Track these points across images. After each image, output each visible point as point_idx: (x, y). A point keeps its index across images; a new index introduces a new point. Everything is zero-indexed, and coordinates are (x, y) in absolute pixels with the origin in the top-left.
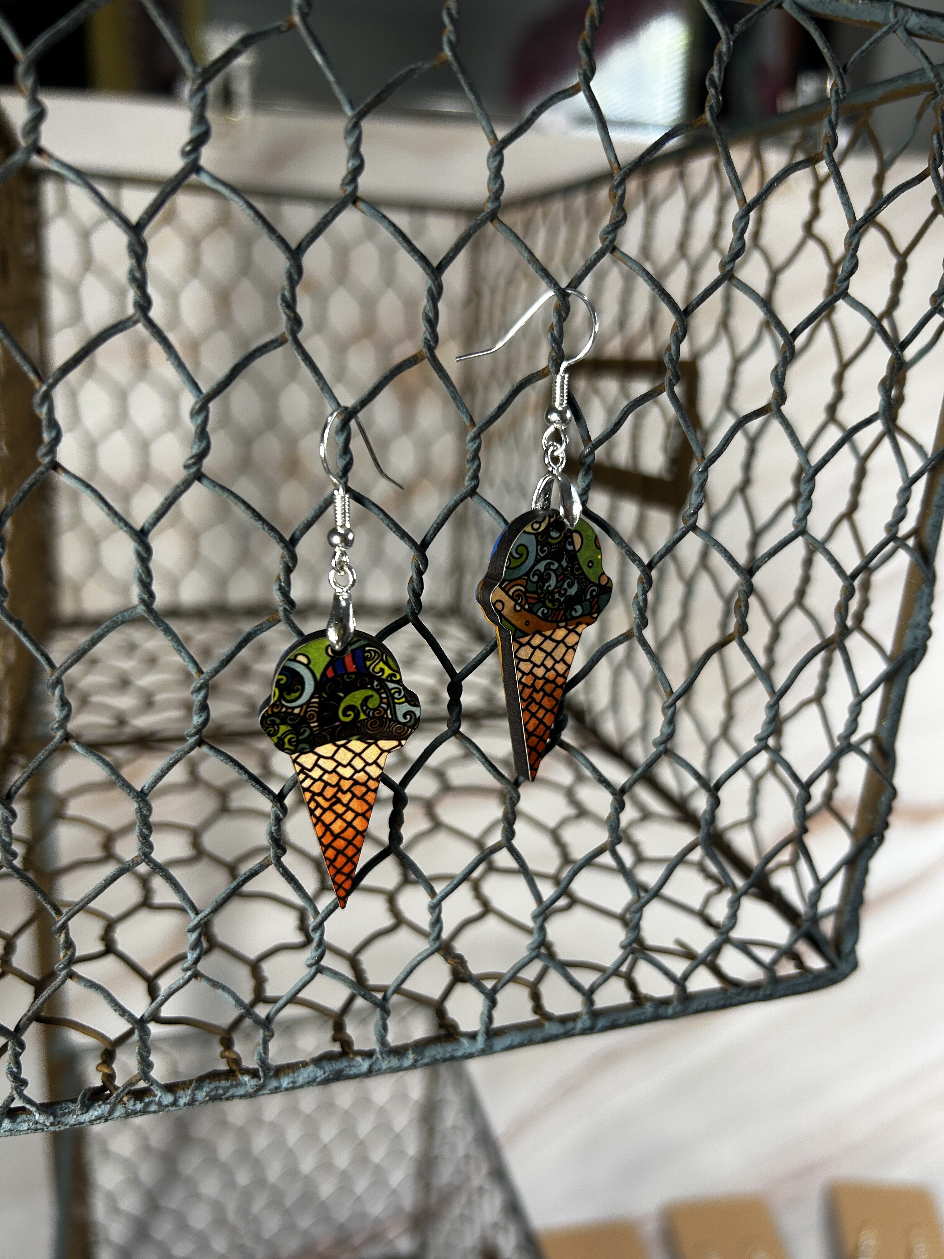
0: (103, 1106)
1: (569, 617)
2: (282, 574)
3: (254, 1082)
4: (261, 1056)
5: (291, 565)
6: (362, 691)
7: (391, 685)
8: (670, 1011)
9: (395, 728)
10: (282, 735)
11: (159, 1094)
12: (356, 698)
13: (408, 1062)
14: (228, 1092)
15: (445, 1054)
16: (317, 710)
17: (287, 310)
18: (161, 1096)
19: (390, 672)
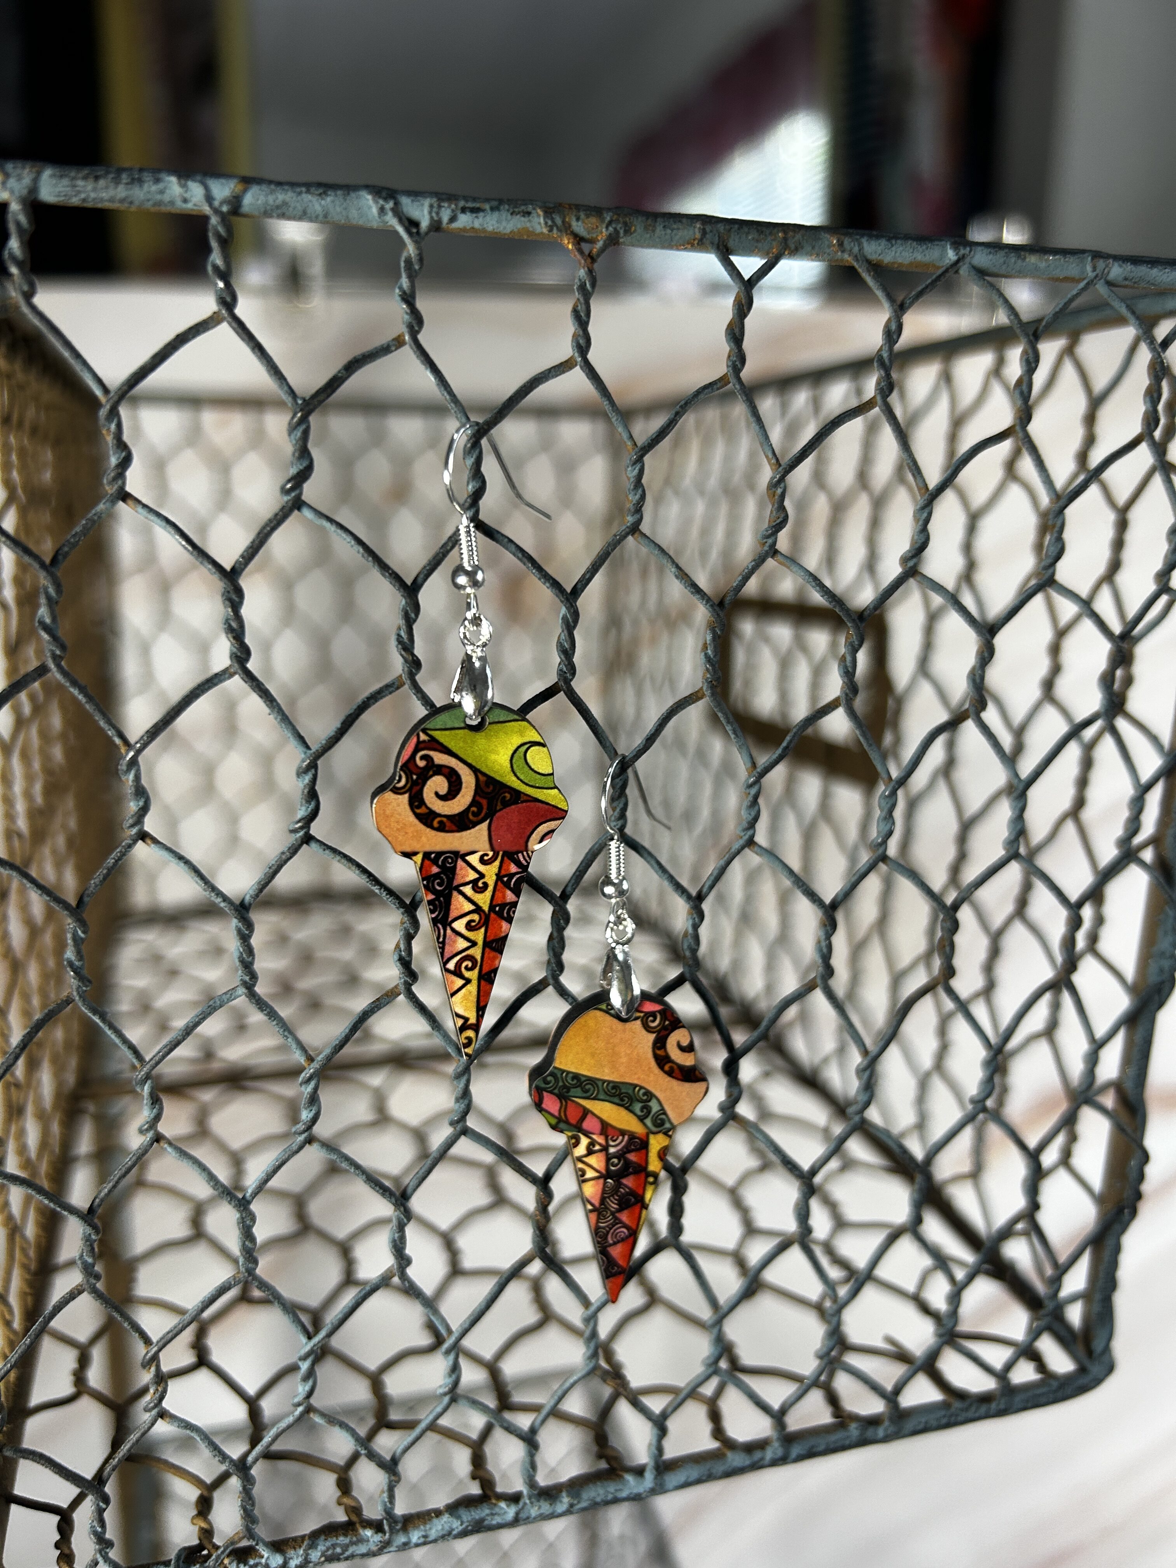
2: (402, 942)
3: (378, 1538)
4: (385, 1505)
5: (412, 932)
8: (881, 1432)
11: (266, 1555)
13: (561, 1507)
14: (347, 1550)
15: (607, 1495)
17: (403, 653)
18: (268, 1558)
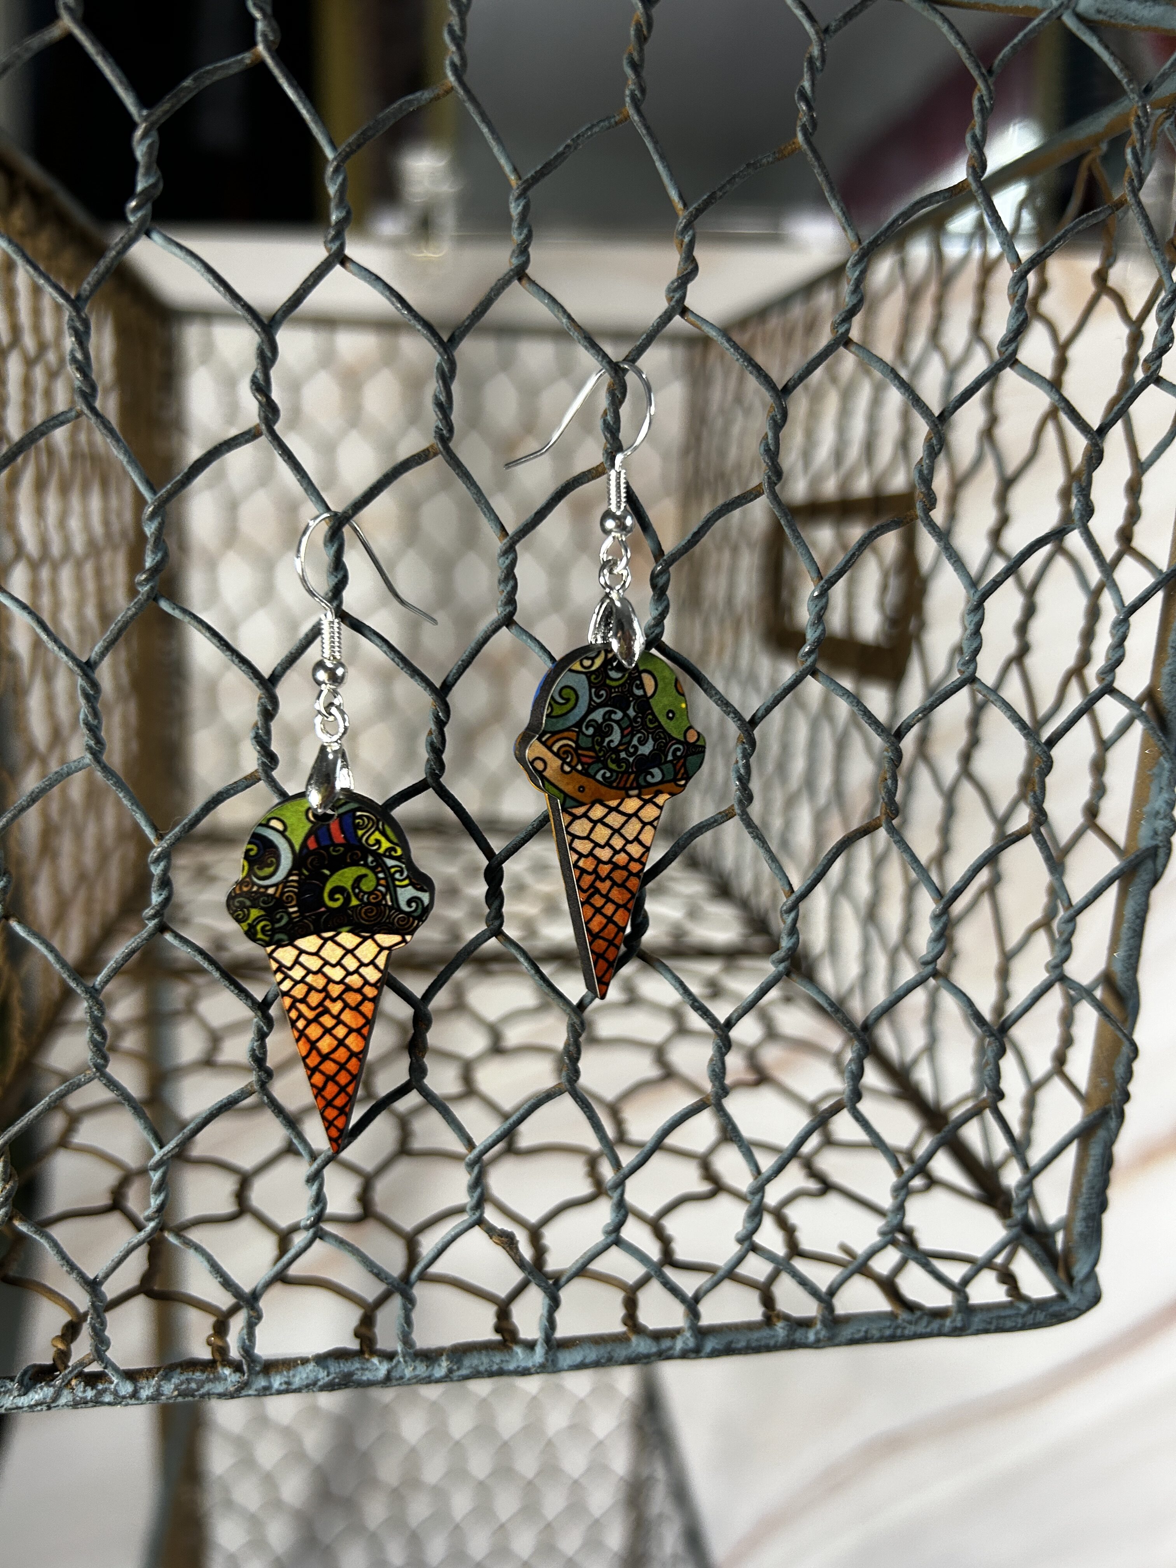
0: (45, 1389)
1: (643, 783)
2: (258, 719)
3: (236, 1378)
4: (244, 1343)
5: (270, 708)
6: (354, 868)
7: (390, 862)
8: (811, 1336)
9: (396, 919)
10: (254, 920)
11: (115, 1380)
12: (345, 877)
13: (440, 1371)
14: (202, 1387)
15: (491, 1366)
16: (296, 890)
17: (257, 394)
18: (117, 1384)
19: (388, 845)
